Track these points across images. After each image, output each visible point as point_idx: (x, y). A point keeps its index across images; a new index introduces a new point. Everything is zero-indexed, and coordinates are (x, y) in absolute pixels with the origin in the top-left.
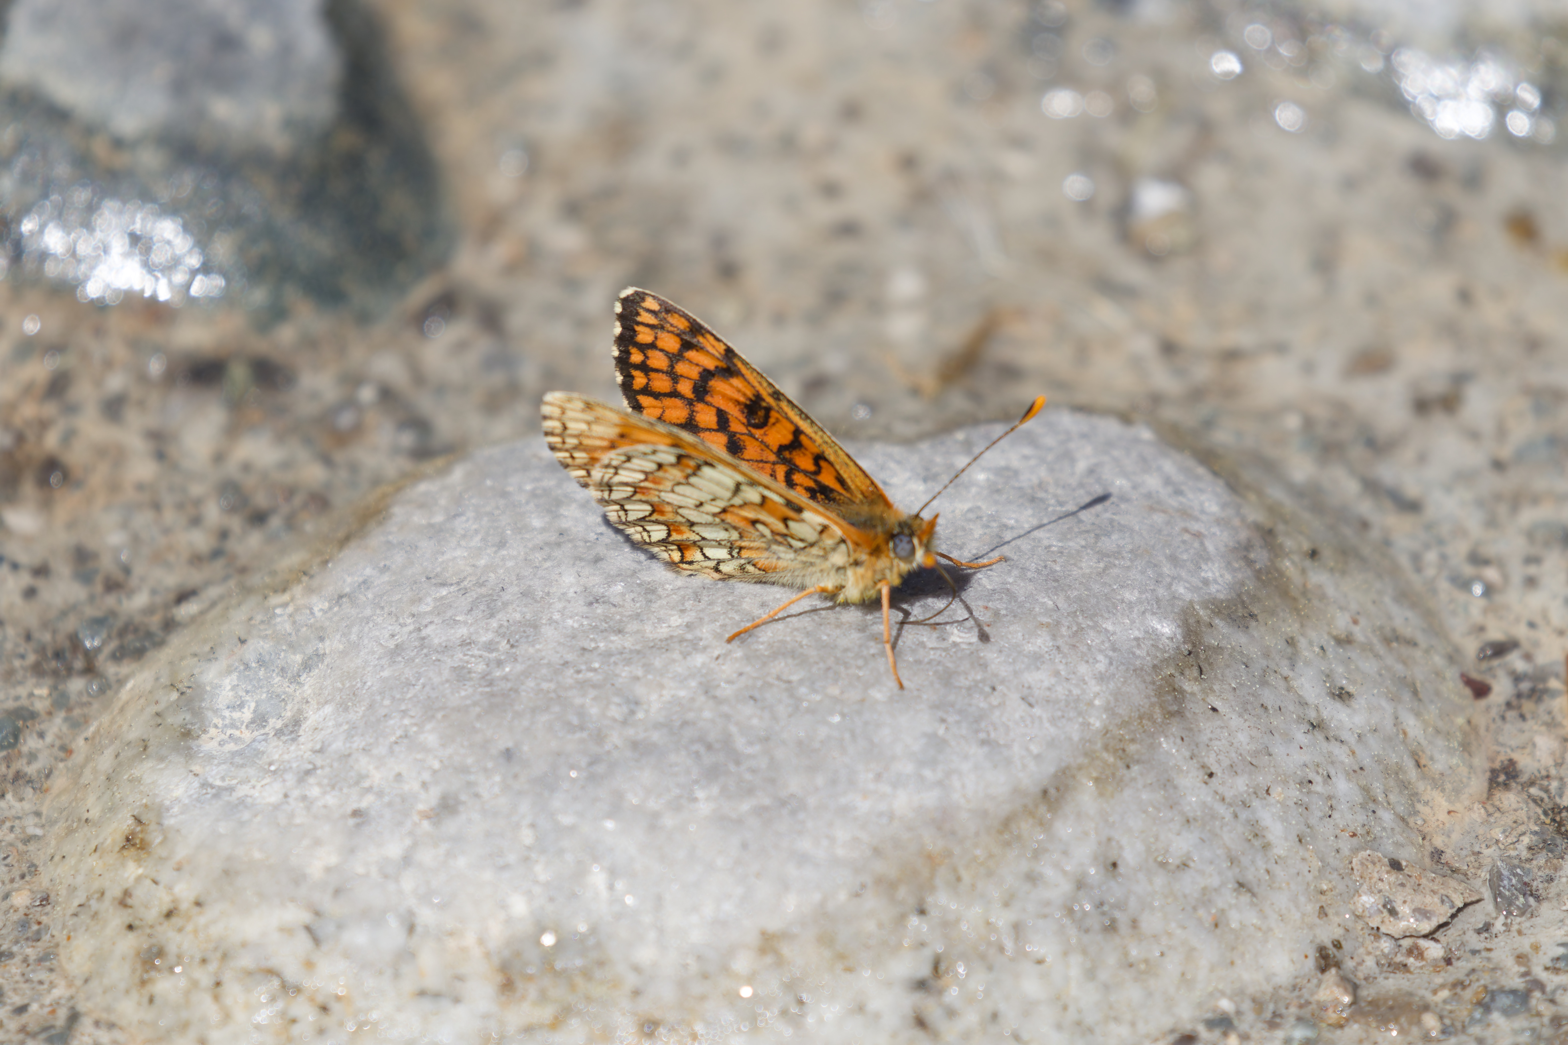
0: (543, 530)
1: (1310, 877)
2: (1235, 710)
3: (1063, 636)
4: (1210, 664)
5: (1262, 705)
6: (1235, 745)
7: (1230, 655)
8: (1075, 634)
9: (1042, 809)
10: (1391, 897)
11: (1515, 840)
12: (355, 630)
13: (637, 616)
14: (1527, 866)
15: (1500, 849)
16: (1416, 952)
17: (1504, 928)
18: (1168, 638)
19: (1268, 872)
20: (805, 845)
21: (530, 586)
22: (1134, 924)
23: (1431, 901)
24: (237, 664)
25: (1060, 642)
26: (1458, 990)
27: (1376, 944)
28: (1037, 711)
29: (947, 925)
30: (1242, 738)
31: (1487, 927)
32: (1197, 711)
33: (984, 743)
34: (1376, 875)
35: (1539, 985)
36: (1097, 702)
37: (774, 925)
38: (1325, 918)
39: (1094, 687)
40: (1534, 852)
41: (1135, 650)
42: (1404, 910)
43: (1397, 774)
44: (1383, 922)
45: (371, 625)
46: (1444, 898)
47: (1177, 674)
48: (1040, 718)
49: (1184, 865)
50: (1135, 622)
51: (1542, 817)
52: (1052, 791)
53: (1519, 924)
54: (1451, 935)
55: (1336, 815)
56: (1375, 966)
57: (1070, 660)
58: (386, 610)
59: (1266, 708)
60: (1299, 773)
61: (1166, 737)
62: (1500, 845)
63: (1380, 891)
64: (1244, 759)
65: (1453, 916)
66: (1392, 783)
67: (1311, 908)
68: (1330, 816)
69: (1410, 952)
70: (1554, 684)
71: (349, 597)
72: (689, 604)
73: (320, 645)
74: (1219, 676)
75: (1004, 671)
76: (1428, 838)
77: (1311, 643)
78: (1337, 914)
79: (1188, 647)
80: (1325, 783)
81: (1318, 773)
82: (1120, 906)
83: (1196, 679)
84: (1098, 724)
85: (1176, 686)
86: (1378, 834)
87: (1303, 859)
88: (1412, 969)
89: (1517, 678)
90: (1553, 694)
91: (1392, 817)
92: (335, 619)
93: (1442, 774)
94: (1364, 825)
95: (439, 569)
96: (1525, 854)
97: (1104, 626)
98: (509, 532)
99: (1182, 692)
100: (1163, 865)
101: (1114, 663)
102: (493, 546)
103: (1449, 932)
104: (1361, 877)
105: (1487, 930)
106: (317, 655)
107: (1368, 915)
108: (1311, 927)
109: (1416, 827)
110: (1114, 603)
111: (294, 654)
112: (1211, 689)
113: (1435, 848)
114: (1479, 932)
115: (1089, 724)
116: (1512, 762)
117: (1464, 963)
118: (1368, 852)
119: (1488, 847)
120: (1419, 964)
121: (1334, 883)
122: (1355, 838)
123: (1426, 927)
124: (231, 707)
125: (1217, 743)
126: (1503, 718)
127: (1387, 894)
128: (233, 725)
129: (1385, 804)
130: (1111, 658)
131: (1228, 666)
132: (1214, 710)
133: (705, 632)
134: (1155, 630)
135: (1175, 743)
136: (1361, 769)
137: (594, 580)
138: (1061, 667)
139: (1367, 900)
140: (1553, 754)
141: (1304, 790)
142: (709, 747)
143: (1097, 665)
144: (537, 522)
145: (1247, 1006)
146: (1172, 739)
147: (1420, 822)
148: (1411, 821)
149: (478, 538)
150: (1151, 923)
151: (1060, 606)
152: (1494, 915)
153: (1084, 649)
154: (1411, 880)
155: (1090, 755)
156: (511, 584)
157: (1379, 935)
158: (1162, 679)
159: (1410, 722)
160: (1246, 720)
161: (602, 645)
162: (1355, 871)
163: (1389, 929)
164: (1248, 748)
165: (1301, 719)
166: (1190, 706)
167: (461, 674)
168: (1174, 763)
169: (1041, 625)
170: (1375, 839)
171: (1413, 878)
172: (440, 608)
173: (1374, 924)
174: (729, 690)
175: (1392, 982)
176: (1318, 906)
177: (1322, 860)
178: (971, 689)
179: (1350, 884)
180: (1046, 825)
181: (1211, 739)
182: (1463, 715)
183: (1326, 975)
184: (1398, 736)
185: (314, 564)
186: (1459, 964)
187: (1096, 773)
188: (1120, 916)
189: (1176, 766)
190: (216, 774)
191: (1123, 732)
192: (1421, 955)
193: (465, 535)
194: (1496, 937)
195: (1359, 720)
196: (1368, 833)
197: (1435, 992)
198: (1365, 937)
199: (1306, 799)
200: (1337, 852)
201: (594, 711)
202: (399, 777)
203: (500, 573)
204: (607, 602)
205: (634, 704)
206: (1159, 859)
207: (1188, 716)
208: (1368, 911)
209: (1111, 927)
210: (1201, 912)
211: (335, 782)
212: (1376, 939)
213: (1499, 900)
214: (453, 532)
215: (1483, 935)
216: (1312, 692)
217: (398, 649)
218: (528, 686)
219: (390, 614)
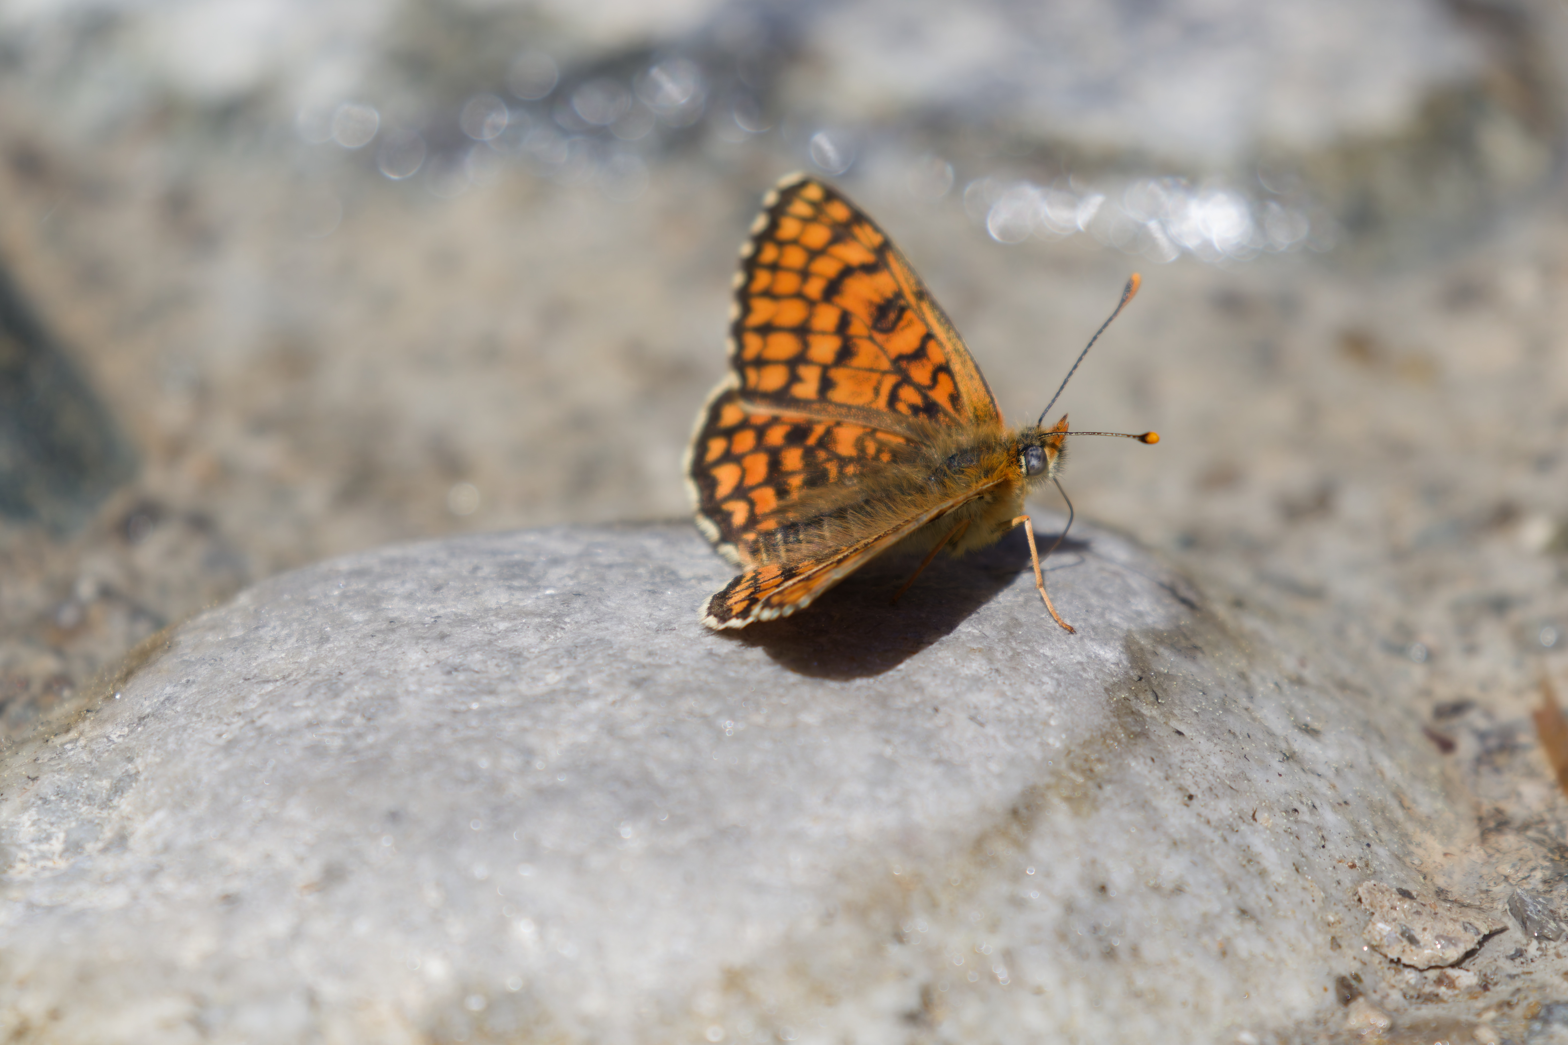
0: (368, 622)
1: (1314, 907)
2: (1202, 734)
3: (999, 660)
4: (1165, 690)
5: (1230, 731)
6: (1210, 767)
7: (1184, 682)
8: (1012, 658)
9: (1015, 829)
10: (1408, 925)
11: (1527, 874)
12: (171, 739)
13: (508, 678)
14: (1548, 896)
15: (1511, 885)
16: (1446, 981)
17: (1539, 953)
18: (1113, 664)
19: (1270, 899)
20: (758, 872)
21: (372, 667)
22: (1135, 951)
23: (1453, 929)
24: (33, 800)
25: (998, 665)
26: (1506, 1009)
27: (1399, 977)
28: (990, 730)
29: (932, 954)
30: (1216, 761)
31: (1520, 953)
32: (1161, 734)
33: (939, 762)
34: (1387, 905)
36: (1053, 722)
37: (737, 958)
38: (1338, 951)
39: (1046, 708)
40: (1551, 884)
41: (1081, 673)
42: (1424, 937)
43: (1383, 812)
44: (1404, 951)
45: (190, 731)
46: (1468, 925)
47: (1132, 698)
48: (994, 738)
49: (1179, 890)
50: (1074, 647)
51: (1550, 855)
52: (1023, 811)
53: (1554, 948)
54: (1482, 960)
55: (1329, 846)
56: (1401, 999)
57: (1013, 681)
58: (204, 716)
59: (1234, 734)
60: (1282, 800)
61: (1135, 757)
62: (1511, 881)
63: (1395, 920)
64: (1222, 783)
65: (1481, 944)
66: (1379, 821)
67: (1322, 939)
68: (1323, 847)
69: (1439, 982)
70: (1525, 738)
71: (153, 715)
72: (564, 661)
73: (130, 766)
74: (1177, 701)
75: (944, 693)
76: (1429, 878)
77: (1263, 679)
78: (1350, 946)
79: (1134, 674)
80: (1313, 814)
81: (1302, 803)
82: (1117, 930)
83: (1153, 704)
84: (1057, 745)
85: (1134, 710)
86: (1378, 868)
87: (1304, 889)
88: (1445, 998)
89: (1482, 736)
90: (1525, 748)
91: (1388, 853)
92: (142, 737)
93: (1429, 817)
94: (1361, 858)
95: (256, 671)
96: (1541, 887)
97: (1041, 651)
98: (328, 629)
99: (1142, 715)
100: (1156, 888)
101: (1062, 684)
102: (313, 643)
103: (1478, 961)
104: (1372, 906)
105: (1521, 955)
106: (129, 776)
107: (1386, 944)
108: (1326, 959)
109: (1414, 867)
110: (1047, 630)
111: (100, 779)
112: (1172, 713)
113: (1439, 888)
114: (1512, 958)
115: (1048, 744)
116: (1499, 811)
117: (1504, 987)
118: (1373, 882)
119: (1496, 884)
120: (1450, 992)
121: (1340, 915)
122: (1354, 870)
123: (1453, 954)
124: (38, 841)
125: (1191, 765)
126: (1475, 772)
127: (1403, 923)
128: (43, 856)
129: (1378, 841)
130: (1057, 680)
131: (1184, 692)
132: (1180, 733)
133: (592, 682)
134: (1097, 655)
135: (1145, 764)
136: (1346, 803)
137: (447, 654)
138: (1006, 688)
139: (1382, 928)
140: (1544, 799)
141: (1292, 819)
142: (628, 784)
143: (1044, 687)
144: (358, 617)
146: (1142, 760)
147: (1416, 862)
148: (1408, 860)
149: (294, 639)
150: (1152, 950)
151: (987, 634)
152: (1525, 941)
153: (1027, 672)
154: (1426, 908)
155: (1055, 773)
156: (349, 668)
157: (1401, 967)
158: (1117, 702)
159: (1385, 763)
160: (1216, 744)
161: (475, 706)
162: (1363, 900)
163: (1411, 959)
164: (1224, 771)
165: (1273, 749)
166: (1153, 728)
167: (317, 751)
168: (1148, 784)
169: (973, 650)
170: (1375, 872)
171: (1428, 906)
172: (271, 700)
173: (1394, 956)
174: (638, 729)
175: (1427, 1012)
176: (1329, 938)
177: (1324, 891)
178: (911, 711)
179: (1359, 915)
180: (1021, 846)
181: (1183, 762)
182: (1435, 767)
183: (1353, 1005)
184: (1375, 775)
185: (99, 701)
186: (1498, 988)
187: (1065, 793)
188: (1117, 942)
189: (1151, 788)
190: (40, 895)
191: (1087, 752)
192: (1451, 984)
193: (276, 641)
194: (1532, 961)
195: (1333, 754)
196: (1367, 865)
197: (1479, 1015)
198: (1386, 970)
199: (1295, 828)
200: (1339, 883)
201: (484, 763)
202: (268, 857)
203: (332, 661)
204: (467, 670)
205: (528, 753)
206: (1152, 883)
207: (1154, 738)
208: (1385, 940)
209: (1110, 954)
210: (1206, 939)
211: (191, 874)
212: (1398, 972)
213: (1528, 924)
214: (260, 640)
215: (1518, 961)
216: (1278, 723)
217: (232, 744)
218: (401, 751)
219: (210, 718)
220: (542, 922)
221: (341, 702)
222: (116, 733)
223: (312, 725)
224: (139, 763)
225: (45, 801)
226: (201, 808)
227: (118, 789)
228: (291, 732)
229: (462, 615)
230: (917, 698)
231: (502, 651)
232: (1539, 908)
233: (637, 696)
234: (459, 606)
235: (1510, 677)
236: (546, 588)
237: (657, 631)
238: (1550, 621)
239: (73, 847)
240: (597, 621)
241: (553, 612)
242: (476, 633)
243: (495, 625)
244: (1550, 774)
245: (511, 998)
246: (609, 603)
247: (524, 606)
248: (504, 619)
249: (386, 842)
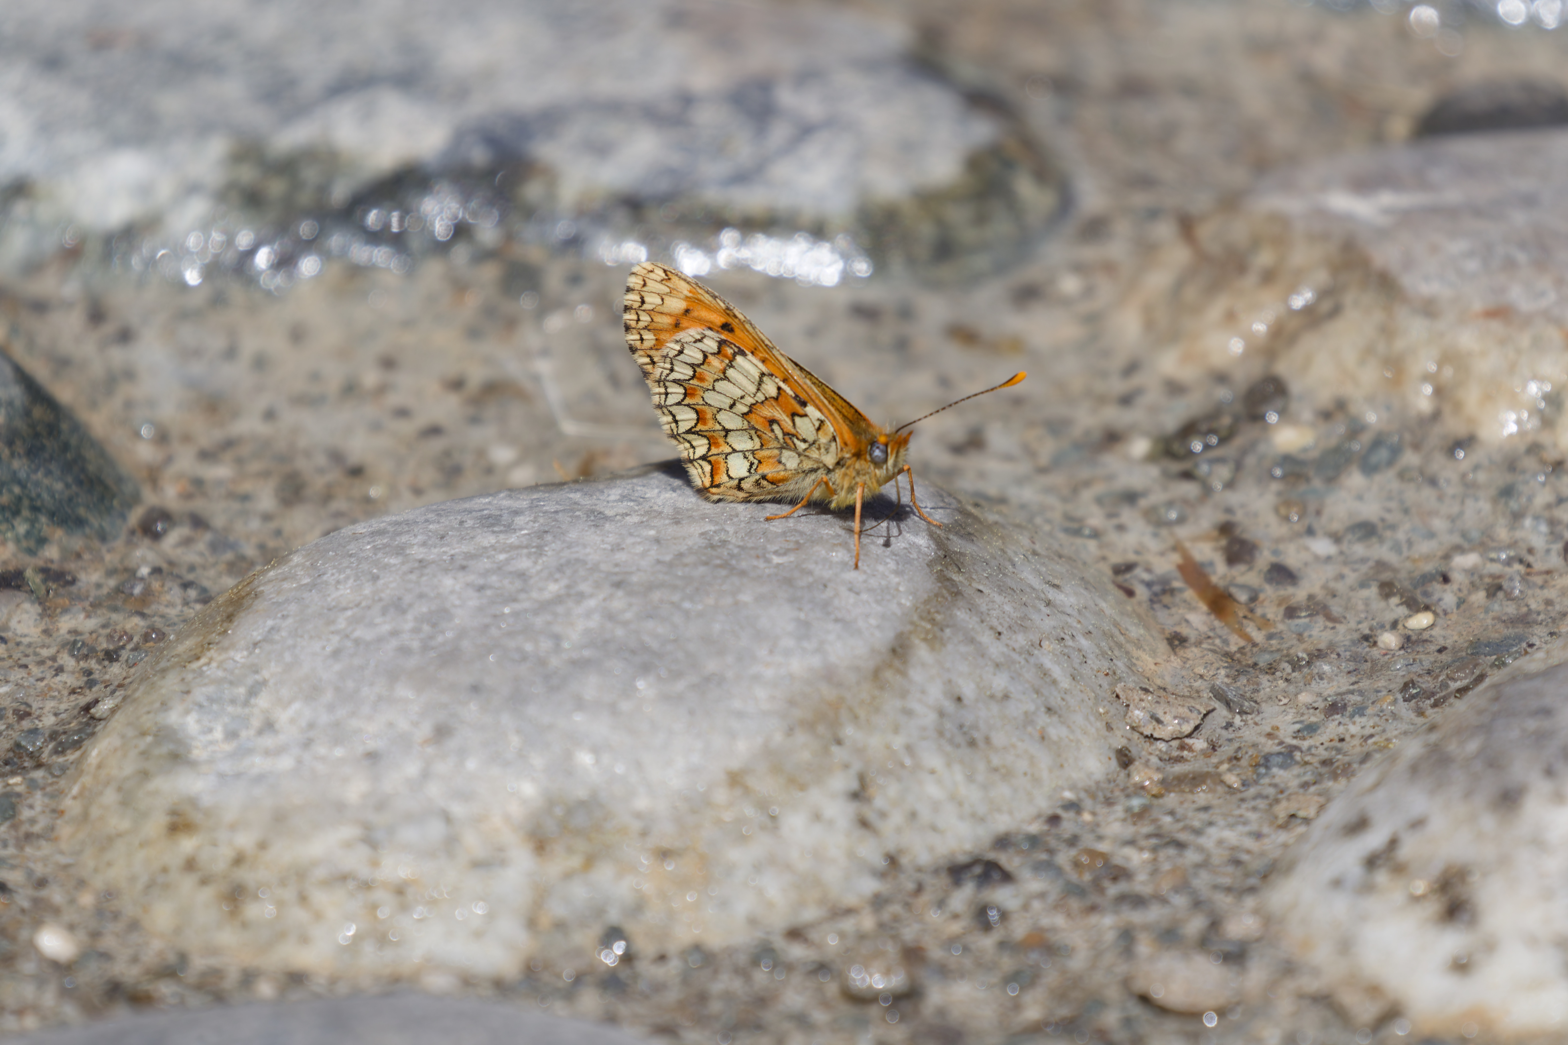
0: (403, 563)
1: (1091, 703)
2: (995, 591)
4: (962, 563)
5: (1010, 588)
6: (1006, 613)
7: (972, 557)
9: (897, 663)
10: (1154, 711)
11: (1215, 673)
12: (286, 655)
13: (522, 590)
14: (1235, 685)
15: (1205, 680)
16: (1187, 747)
17: (1243, 723)
18: (926, 547)
19: (1063, 699)
20: (737, 704)
21: (421, 592)
22: (987, 740)
23: (1183, 711)
24: (191, 707)
26: (1235, 761)
27: (1154, 747)
28: (865, 596)
29: (860, 751)
30: (1008, 608)
31: (1229, 725)
32: (970, 593)
33: (837, 620)
34: (1137, 698)
35: (1297, 748)
36: (901, 589)
37: (735, 764)
38: (1112, 732)
39: (895, 579)
40: (1234, 677)
41: (909, 555)
42: (1167, 718)
43: (1112, 637)
44: (1154, 729)
45: (299, 648)
46: (1192, 709)
47: (945, 569)
48: (868, 602)
49: (1006, 697)
50: (898, 538)
51: (1224, 659)
52: (899, 650)
53: (1252, 719)
54: (1205, 731)
55: (1089, 662)
56: (1159, 762)
57: (868, 563)
58: (306, 637)
59: (1013, 589)
60: (1053, 632)
61: (959, 609)
62: (1206, 677)
63: (1144, 708)
64: (1016, 623)
65: (1202, 719)
66: (1112, 644)
67: (1100, 725)
68: (1086, 662)
69: (1182, 747)
70: (1177, 584)
71: (264, 641)
72: (557, 576)
73: (258, 676)
74: (972, 570)
75: (827, 574)
76: (1151, 680)
77: (1016, 553)
78: (1118, 728)
79: (941, 553)
80: (1073, 641)
81: (1065, 633)
82: (975, 727)
83: (958, 573)
84: (908, 604)
85: (948, 577)
86: (1121, 675)
87: (1082, 691)
88: (1189, 758)
89: (1149, 585)
90: (1181, 590)
91: (1123, 665)
92: (261, 656)
93: (1139, 640)
94: (1109, 669)
95: (333, 603)
96: (1228, 680)
98: (375, 571)
99: (954, 581)
100: (992, 697)
101: (900, 564)
102: (368, 581)
103: (1203, 732)
104: (1127, 700)
105: (1231, 726)
106: (260, 683)
107: (1143, 725)
108: (1105, 738)
109: (1141, 672)
111: (237, 687)
112: (971, 578)
113: (1161, 685)
114: (1227, 728)
115: (903, 604)
116: (1177, 633)
117: (1228, 747)
118: (1122, 684)
119: (1196, 681)
120: (1191, 754)
121: (1108, 707)
122: (1108, 677)
123: (1187, 728)
124: (204, 733)
125: (994, 612)
126: (1153, 609)
127: (1150, 709)
128: (214, 743)
129: (1115, 657)
131: (974, 564)
132: (981, 591)
133: (584, 587)
134: (914, 543)
135: (966, 613)
136: (1090, 632)
137: (471, 578)
139: (1138, 714)
140: (1205, 623)
141: (1062, 644)
142: (633, 652)
143: (889, 566)
144: (393, 561)
145: (1083, 795)
146: (963, 611)
147: (1140, 670)
148: (1135, 668)
149: (352, 580)
150: (999, 739)
152: (1230, 716)
155: (912, 623)
156: (405, 595)
157: (1152, 740)
158: (937, 572)
159: (1103, 605)
160: (1005, 597)
161: (507, 610)
162: (1121, 696)
163: (1159, 734)
164: (1015, 615)
165: (1038, 598)
166: (964, 589)
167: (404, 651)
168: (971, 626)
169: (835, 545)
170: (1120, 678)
171: (1162, 698)
172: (355, 621)
173: (1147, 732)
174: (628, 615)
175: (1178, 769)
176: (1104, 723)
177: (1094, 692)
178: (810, 587)
179: (1118, 707)
180: (903, 674)
181: (989, 610)
182: (1130, 605)
183: (1132, 768)
184: (1100, 613)
185: (214, 637)
186: (1222, 749)
187: (923, 636)
188: (976, 735)
189: (973, 629)
190: (225, 767)
191: (928, 607)
192: (1190, 749)
193: (338, 582)
194: (1240, 729)
195: (1073, 600)
196: (1115, 673)
197: (1217, 767)
198: (1143, 743)
199: (1066, 651)
200: (1100, 686)
201: (529, 647)
202: (391, 725)
203: (388, 591)
204: (491, 587)
205: (557, 638)
206: (988, 693)
207: (965, 595)
208: (1142, 722)
209: (972, 743)
210: (1030, 729)
211: (337, 741)
212: (1151, 744)
213: (1232, 704)
214: (326, 583)
215: (1231, 729)
216: (1036, 582)
217: (336, 654)
218: (466, 644)
219: (311, 638)
220: (596, 750)
221: (410, 616)
222: (239, 656)
223: (395, 633)
224: (266, 674)
225: (201, 706)
226: (329, 696)
227: (253, 692)
228: (380, 640)
229: (468, 553)
230: (811, 579)
231: (511, 573)
232: (1234, 693)
233: (620, 593)
234: (463, 547)
235: (1153, 545)
236: (521, 529)
237: (612, 550)
238: (1170, 504)
239: (231, 735)
240: (569, 547)
241: (534, 544)
242: (485, 563)
243: (496, 557)
244: (1203, 607)
245: (582, 804)
246: (570, 535)
247: (512, 543)
248: (501, 552)
249: (473, 707)
